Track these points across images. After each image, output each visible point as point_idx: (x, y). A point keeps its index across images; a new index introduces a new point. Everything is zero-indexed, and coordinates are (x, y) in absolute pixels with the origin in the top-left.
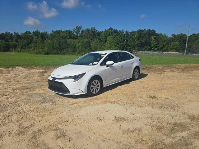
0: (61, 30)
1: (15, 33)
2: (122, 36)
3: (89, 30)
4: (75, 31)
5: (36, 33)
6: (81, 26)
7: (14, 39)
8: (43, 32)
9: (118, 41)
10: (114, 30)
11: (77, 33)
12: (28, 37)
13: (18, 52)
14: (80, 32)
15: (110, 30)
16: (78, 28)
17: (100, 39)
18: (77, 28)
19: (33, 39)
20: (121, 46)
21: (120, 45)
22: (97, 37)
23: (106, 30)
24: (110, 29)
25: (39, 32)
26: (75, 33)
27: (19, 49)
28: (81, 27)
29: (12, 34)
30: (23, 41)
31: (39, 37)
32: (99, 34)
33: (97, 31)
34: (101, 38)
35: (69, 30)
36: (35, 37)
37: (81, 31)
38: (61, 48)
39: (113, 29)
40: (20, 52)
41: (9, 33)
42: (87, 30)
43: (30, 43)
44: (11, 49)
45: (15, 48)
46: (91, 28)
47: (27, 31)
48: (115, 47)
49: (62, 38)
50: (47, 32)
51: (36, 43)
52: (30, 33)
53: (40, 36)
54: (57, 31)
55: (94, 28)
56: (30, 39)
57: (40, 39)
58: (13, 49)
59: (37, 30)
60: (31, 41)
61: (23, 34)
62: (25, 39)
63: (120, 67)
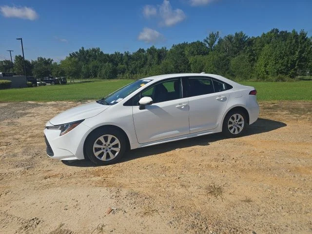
1: (125, 52)
2: (291, 43)
3: (232, 38)
4: (207, 42)
5: (152, 51)
6: (218, 33)
7: (124, 61)
8: (161, 48)
9: (281, 53)
10: (282, 32)
11: (211, 44)
12: (140, 57)
13: (127, 78)
14: (216, 43)
15: (273, 34)
16: (213, 37)
17: (251, 51)
18: (210, 36)
19: (147, 59)
20: (288, 61)
21: (286, 59)
22: (246, 48)
23: (264, 34)
24: (273, 31)
25: (156, 49)
26: (207, 45)
27: (128, 75)
28: (218, 35)
29: (122, 55)
30: (135, 63)
32: (250, 42)
33: (247, 37)
34: (253, 49)
35: (198, 42)
36: (150, 57)
37: (217, 40)
39: (280, 30)
40: (129, 78)
41: (119, 53)
42: (228, 38)
43: (142, 66)
44: (118, 75)
45: (123, 74)
46: (236, 34)
47: (140, 49)
48: (276, 64)
49: (180, 55)
50: (166, 48)
51: (150, 65)
52: (143, 51)
53: (156, 55)
54: (179, 45)
55: (242, 33)
56: (143, 59)
57: (156, 58)
58: (121, 75)
59: (153, 46)
60: (145, 63)
61: (135, 54)
62: (137, 61)
63: (180, 108)
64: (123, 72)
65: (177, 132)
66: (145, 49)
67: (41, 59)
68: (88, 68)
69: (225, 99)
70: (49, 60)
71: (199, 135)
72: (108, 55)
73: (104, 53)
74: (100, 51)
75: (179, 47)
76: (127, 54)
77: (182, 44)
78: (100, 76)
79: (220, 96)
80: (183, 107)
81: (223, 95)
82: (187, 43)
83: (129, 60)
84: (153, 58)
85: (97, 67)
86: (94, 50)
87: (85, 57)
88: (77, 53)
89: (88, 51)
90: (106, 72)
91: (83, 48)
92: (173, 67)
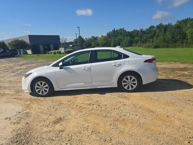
0: (189, 18)
5: (160, 27)
7: (139, 35)
8: (167, 24)
12: (151, 32)
13: (139, 46)
19: (155, 33)
25: (163, 25)
27: (139, 44)
29: (138, 31)
30: (147, 36)
31: (163, 30)
36: (158, 31)
38: (174, 40)
40: (140, 46)
41: (136, 30)
43: (152, 37)
44: (133, 44)
47: (151, 26)
50: (171, 24)
51: (158, 36)
52: (153, 27)
54: (183, 20)
56: (153, 33)
57: (163, 32)
58: (135, 44)
59: (161, 23)
60: (154, 35)
61: (147, 30)
62: (148, 34)
63: (85, 69)
64: (137, 42)
65: (83, 84)
66: (155, 26)
67: (93, 37)
68: (115, 41)
69: (120, 65)
70: (97, 37)
71: (98, 87)
72: (128, 32)
73: (127, 31)
74: (125, 30)
75: (182, 22)
76: (141, 30)
77: (185, 19)
78: (122, 45)
79: (115, 63)
80: (87, 69)
81: (118, 62)
82: (190, 18)
83: (142, 34)
84: (160, 31)
85: (121, 40)
86: (121, 30)
87: (115, 34)
88: (111, 32)
89: (117, 30)
90: (126, 43)
91: (114, 29)
92: (170, 37)
